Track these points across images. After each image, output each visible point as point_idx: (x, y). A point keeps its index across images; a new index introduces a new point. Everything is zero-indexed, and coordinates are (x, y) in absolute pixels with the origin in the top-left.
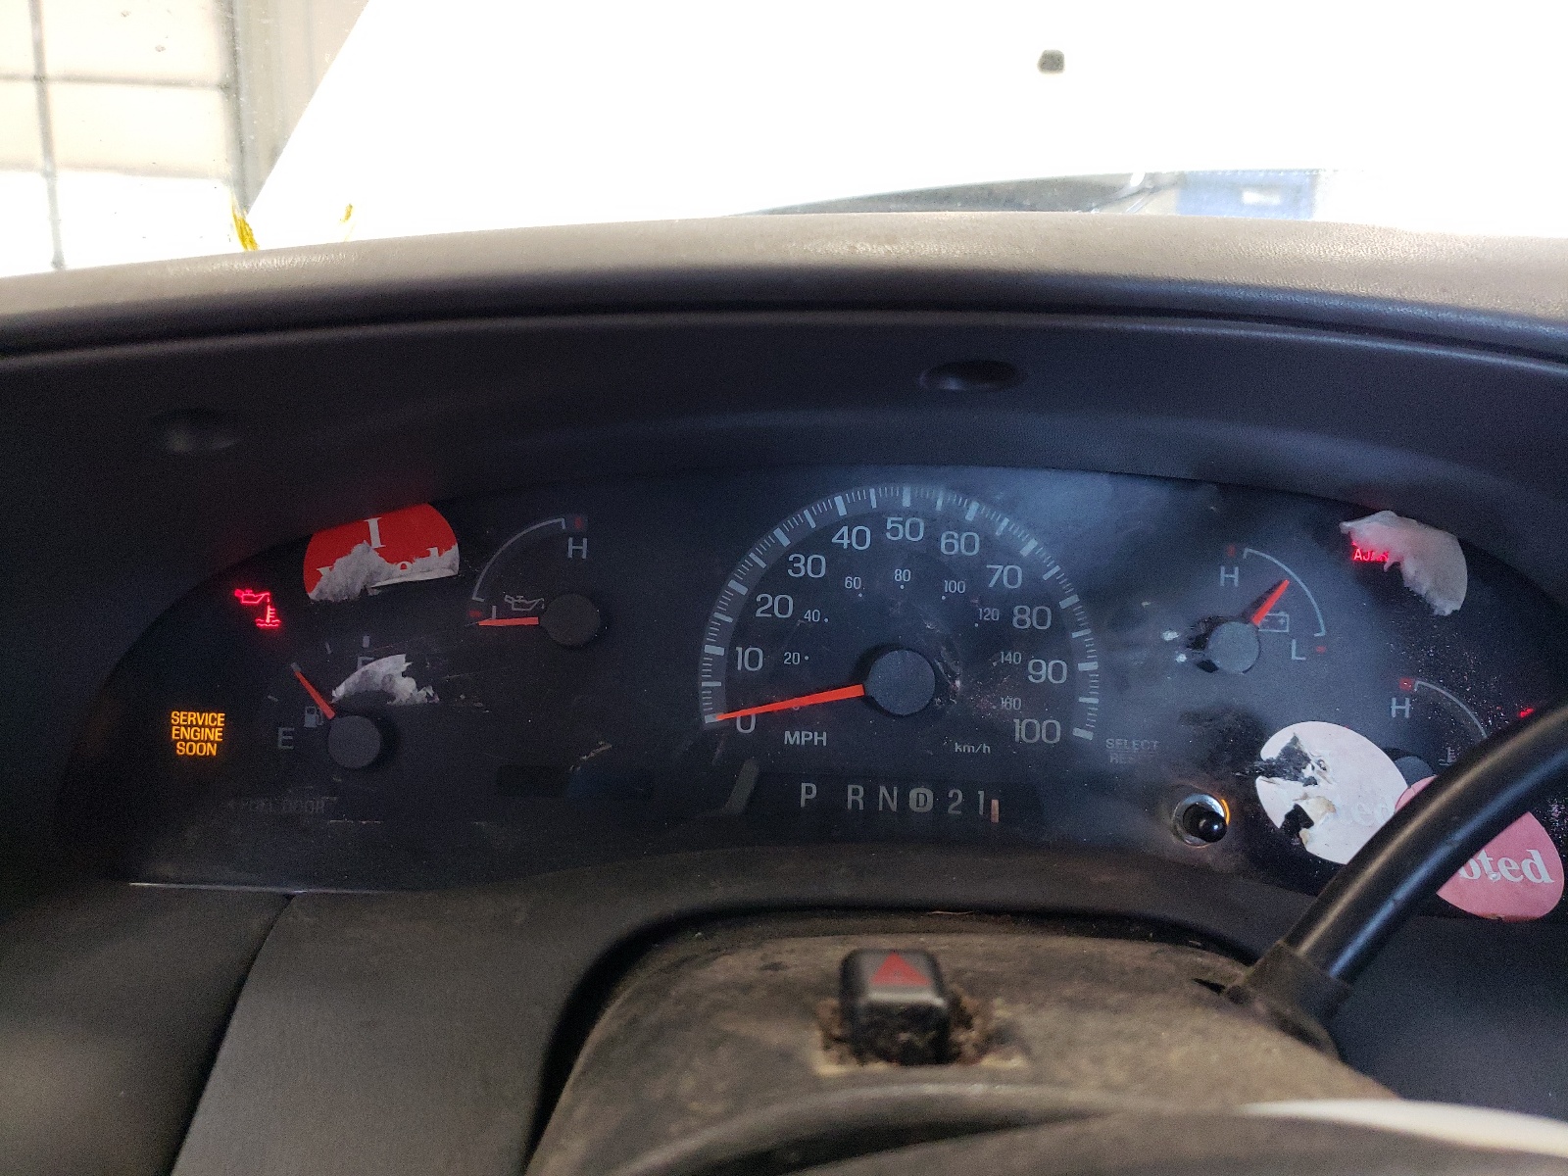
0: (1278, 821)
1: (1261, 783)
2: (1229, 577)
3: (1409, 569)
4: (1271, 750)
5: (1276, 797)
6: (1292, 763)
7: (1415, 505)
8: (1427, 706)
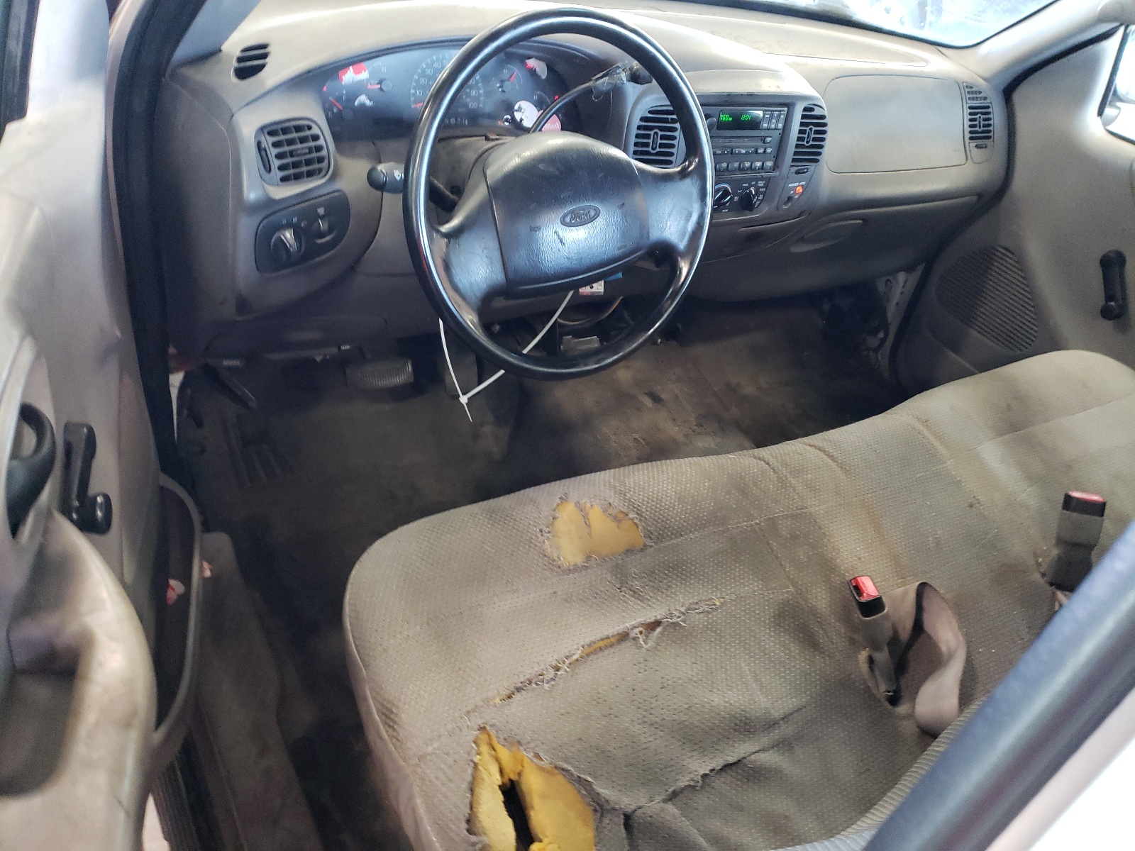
0: (519, 120)
1: (515, 113)
2: (506, 71)
3: (537, 70)
4: (516, 107)
5: (518, 116)
6: (520, 109)
7: (538, 58)
8: (540, 98)
